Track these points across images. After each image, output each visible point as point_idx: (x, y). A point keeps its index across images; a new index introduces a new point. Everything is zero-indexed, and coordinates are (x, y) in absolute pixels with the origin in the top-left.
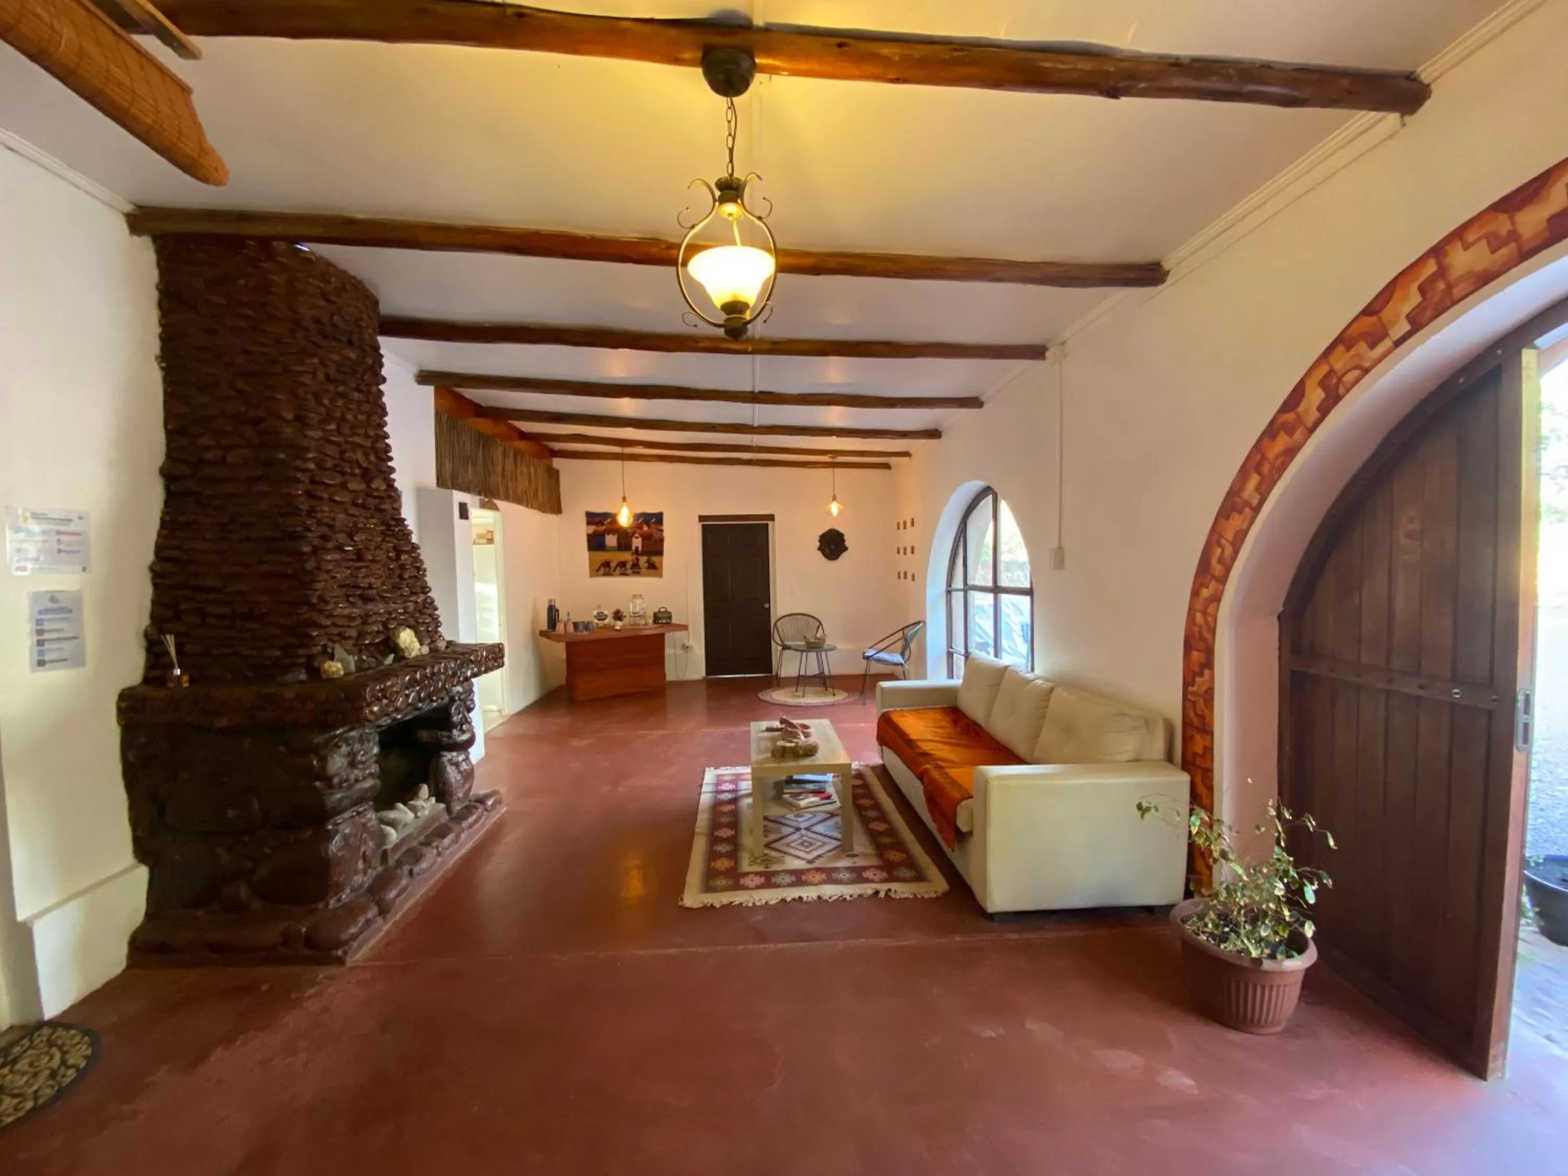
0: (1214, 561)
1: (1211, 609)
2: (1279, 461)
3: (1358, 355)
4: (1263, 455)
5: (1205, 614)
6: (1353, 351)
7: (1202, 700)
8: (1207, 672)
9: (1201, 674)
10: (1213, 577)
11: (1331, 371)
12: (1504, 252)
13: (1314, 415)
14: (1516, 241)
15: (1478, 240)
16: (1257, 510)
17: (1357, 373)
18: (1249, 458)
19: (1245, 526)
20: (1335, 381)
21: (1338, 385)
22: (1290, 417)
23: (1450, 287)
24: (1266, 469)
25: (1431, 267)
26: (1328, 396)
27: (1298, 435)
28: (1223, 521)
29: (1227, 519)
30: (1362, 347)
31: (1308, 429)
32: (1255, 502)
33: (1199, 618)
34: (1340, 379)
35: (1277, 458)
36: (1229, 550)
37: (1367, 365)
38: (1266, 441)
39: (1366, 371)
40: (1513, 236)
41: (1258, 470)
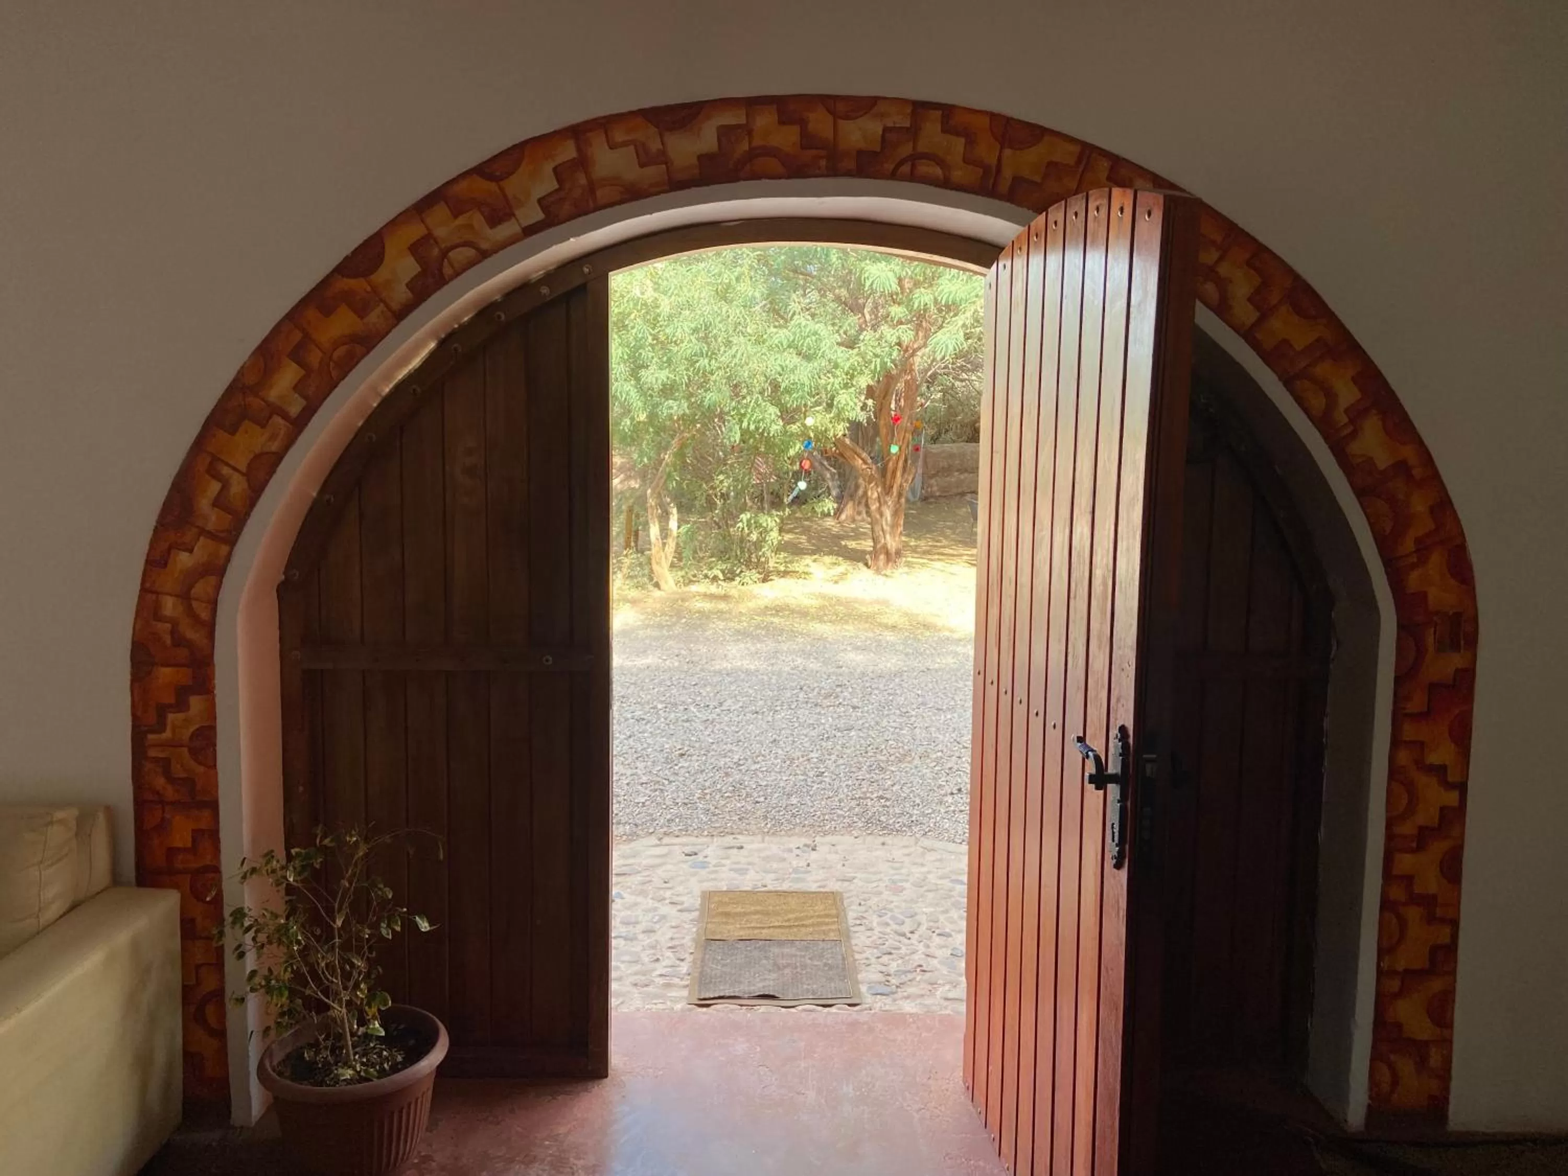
0: (204, 503)
1: (200, 589)
2: (341, 351)
3: (470, 227)
4: (307, 336)
5: (185, 596)
6: (460, 221)
7: (185, 750)
8: (196, 703)
9: (181, 705)
10: (202, 532)
11: (428, 237)
12: (653, 172)
13: (400, 294)
14: (666, 163)
15: (625, 144)
16: (299, 423)
17: (469, 252)
18: (276, 331)
19: (275, 447)
20: (436, 252)
21: (443, 260)
22: (357, 284)
23: (592, 188)
24: (315, 358)
25: (568, 152)
26: (423, 273)
27: (375, 317)
28: (222, 435)
29: (233, 430)
30: (477, 219)
31: (393, 312)
32: (295, 409)
33: (170, 606)
34: (444, 254)
35: (336, 345)
36: (238, 486)
37: (485, 246)
38: (311, 314)
39: (484, 255)
40: (662, 158)
41: (297, 355)
